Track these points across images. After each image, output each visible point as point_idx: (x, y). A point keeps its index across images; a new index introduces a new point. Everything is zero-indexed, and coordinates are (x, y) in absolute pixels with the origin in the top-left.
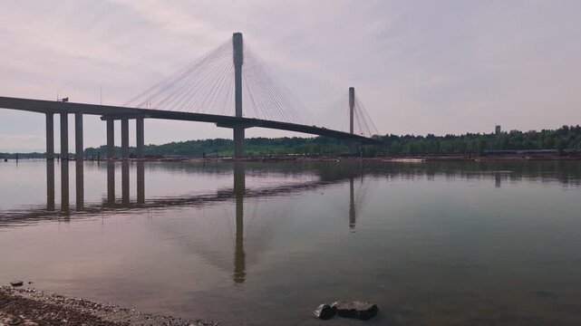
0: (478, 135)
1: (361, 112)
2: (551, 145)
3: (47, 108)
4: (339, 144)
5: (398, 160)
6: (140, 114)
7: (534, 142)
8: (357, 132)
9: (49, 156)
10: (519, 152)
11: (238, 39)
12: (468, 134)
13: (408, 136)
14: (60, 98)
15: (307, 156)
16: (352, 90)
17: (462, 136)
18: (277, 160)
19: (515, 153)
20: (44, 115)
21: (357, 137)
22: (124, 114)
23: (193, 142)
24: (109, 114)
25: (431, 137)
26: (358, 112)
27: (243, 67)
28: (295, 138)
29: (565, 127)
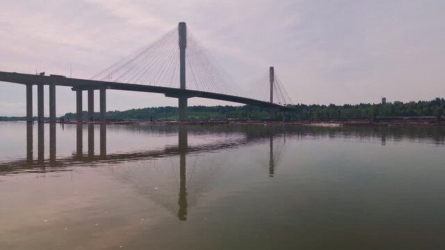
0: (369, 105)
1: (278, 86)
2: (430, 113)
3: (27, 80)
4: (261, 111)
5: (317, 125)
6: (103, 86)
7: (415, 111)
8: (275, 102)
9: (29, 120)
10: (405, 118)
11: (182, 27)
12: (361, 104)
13: (314, 106)
14: (39, 73)
15: (237, 121)
16: (272, 69)
17: (357, 106)
18: (212, 124)
19: (402, 119)
20: (25, 86)
21: (276, 106)
22: (90, 85)
23: (149, 108)
24: (79, 85)
25: (332, 106)
26: (276, 86)
27: (186, 50)
28: (227, 107)
29: (438, 99)
